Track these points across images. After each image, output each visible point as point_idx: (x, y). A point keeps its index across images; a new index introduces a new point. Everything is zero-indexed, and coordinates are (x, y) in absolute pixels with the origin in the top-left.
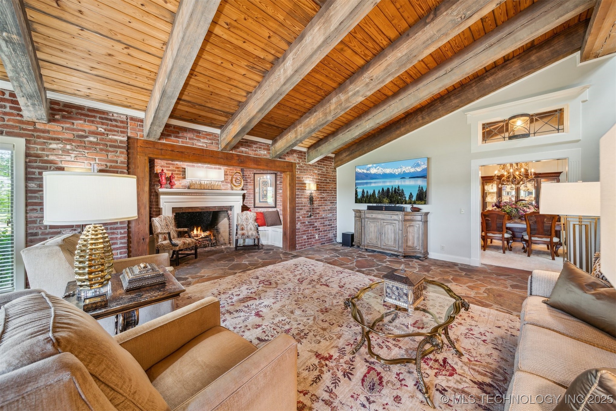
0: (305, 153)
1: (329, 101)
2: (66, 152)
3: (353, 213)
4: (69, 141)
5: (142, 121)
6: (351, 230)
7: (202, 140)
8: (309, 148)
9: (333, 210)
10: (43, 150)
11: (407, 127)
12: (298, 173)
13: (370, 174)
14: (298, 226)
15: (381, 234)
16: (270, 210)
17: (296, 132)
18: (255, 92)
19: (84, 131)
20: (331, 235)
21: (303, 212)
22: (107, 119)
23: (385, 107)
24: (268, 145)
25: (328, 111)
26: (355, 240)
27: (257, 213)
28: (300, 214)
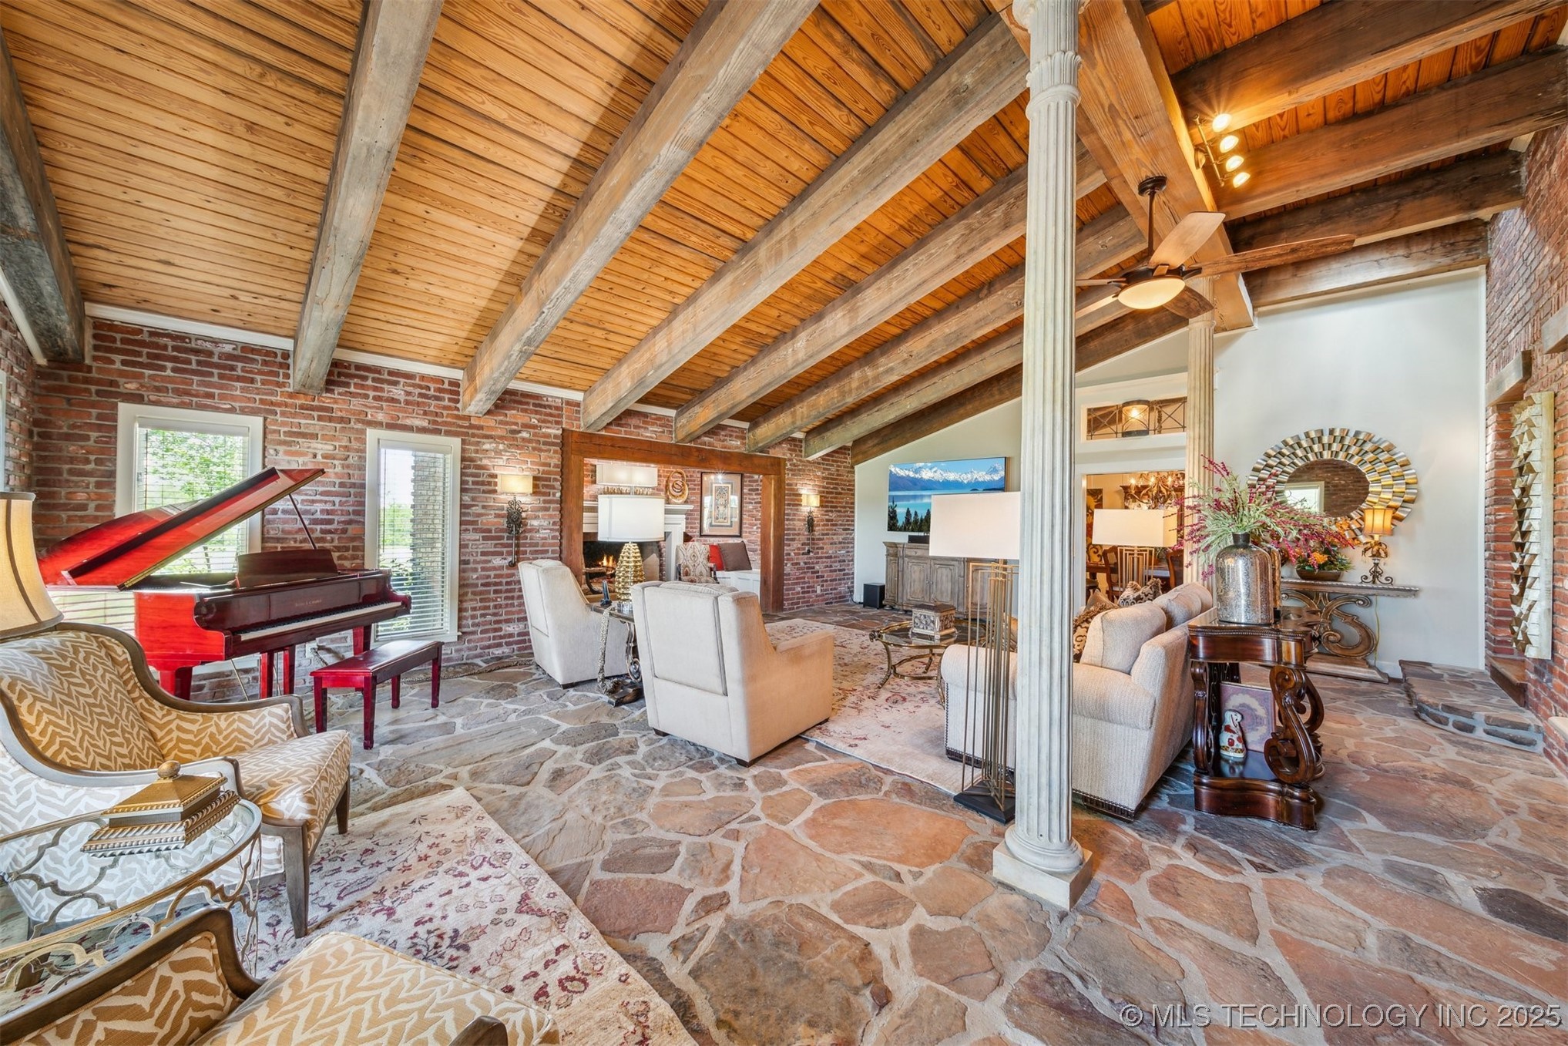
0: (800, 441)
1: (849, 374)
2: (498, 453)
3: (884, 549)
4: (502, 438)
5: (578, 405)
6: (880, 579)
7: (651, 428)
8: (808, 433)
9: (849, 543)
10: (477, 451)
11: (977, 403)
12: (788, 477)
13: (921, 480)
14: (788, 568)
15: (930, 584)
16: (731, 541)
17: (794, 414)
18: (745, 369)
19: (516, 424)
20: (843, 589)
21: (796, 545)
22: (541, 406)
23: (935, 379)
24: (742, 430)
25: (847, 389)
26: (887, 596)
27: (712, 546)
28: (792, 548)
